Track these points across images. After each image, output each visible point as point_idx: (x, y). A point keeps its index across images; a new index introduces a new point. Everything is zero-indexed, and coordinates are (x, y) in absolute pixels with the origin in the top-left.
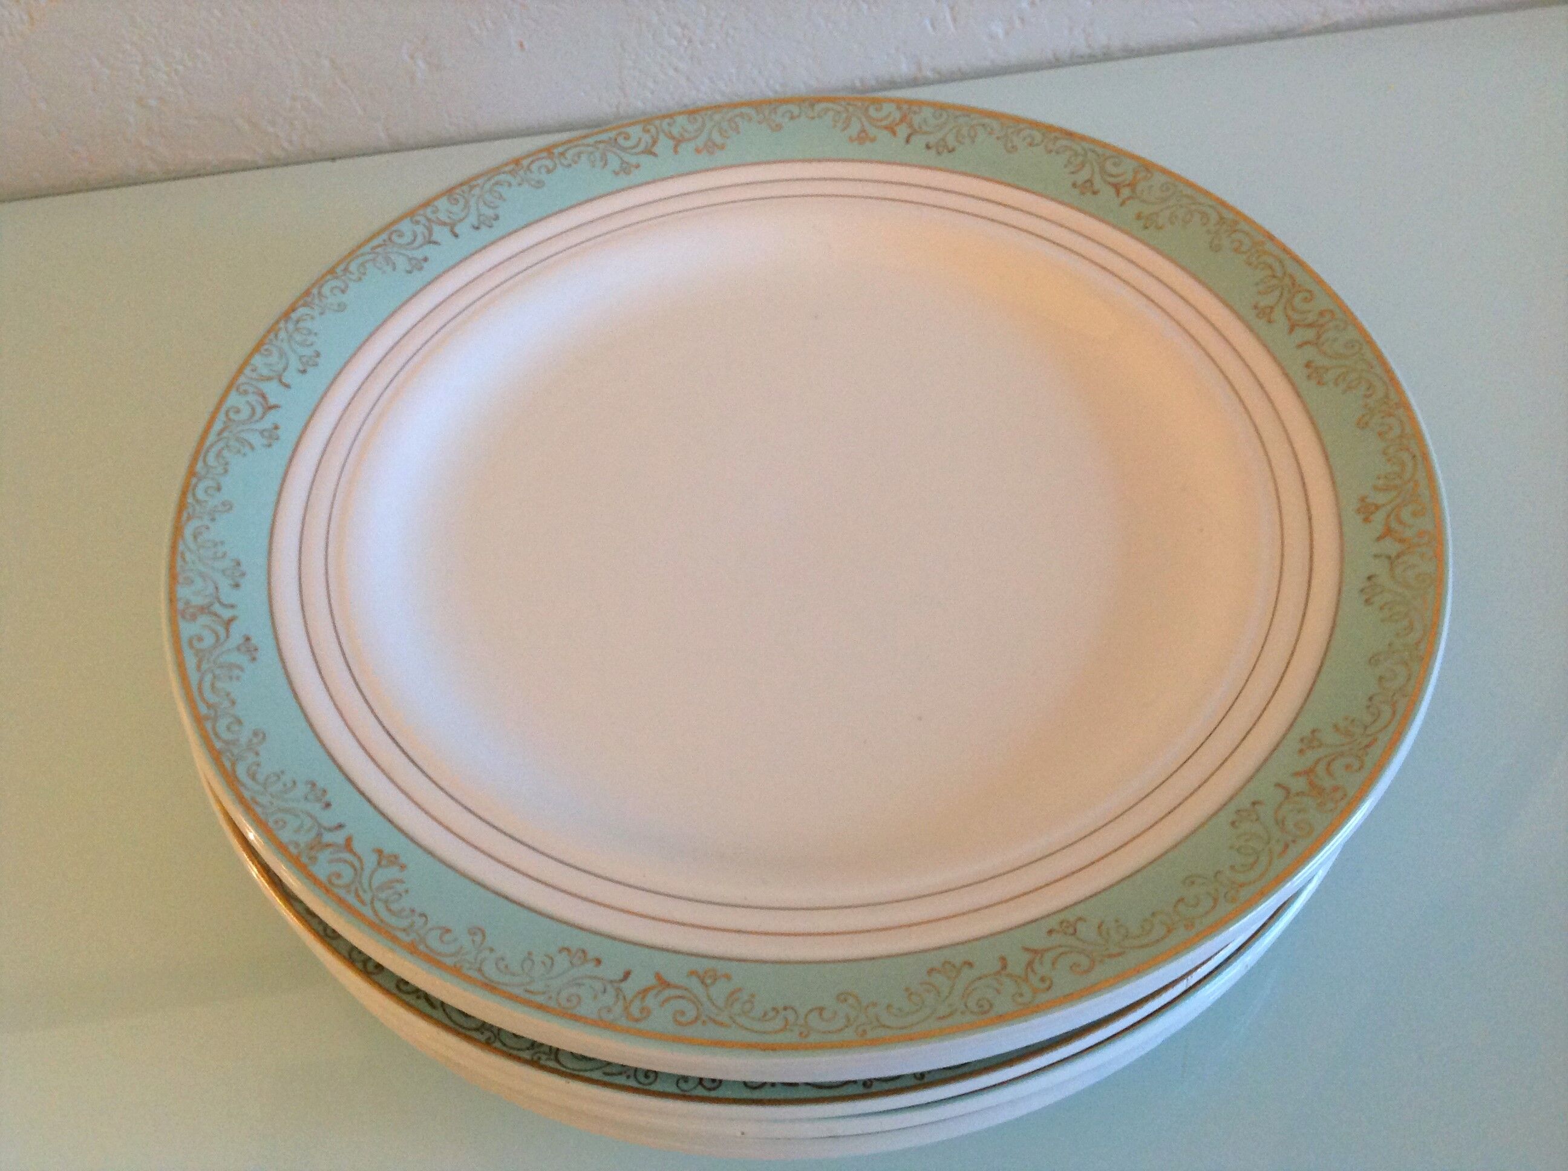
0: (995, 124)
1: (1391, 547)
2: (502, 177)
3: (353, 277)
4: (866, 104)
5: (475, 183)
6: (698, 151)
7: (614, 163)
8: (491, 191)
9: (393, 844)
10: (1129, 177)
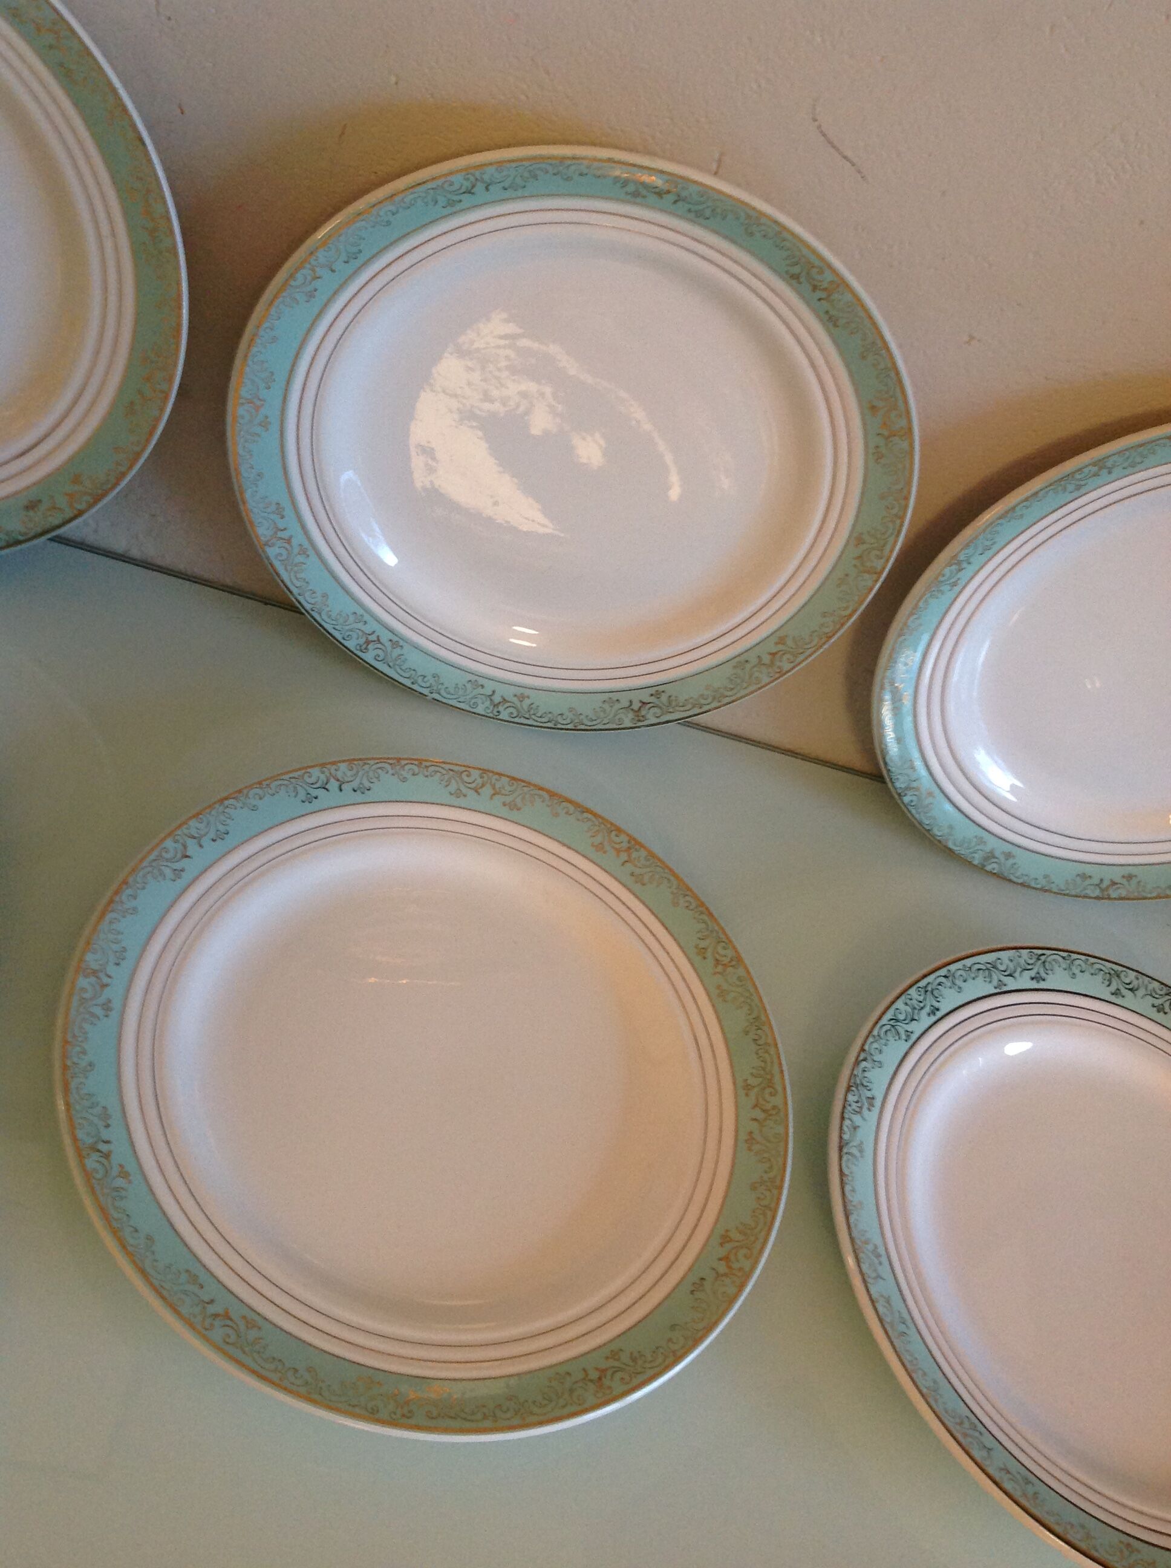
0: (675, 882)
1: (722, 1268)
2: (386, 766)
3: (270, 792)
4: (613, 828)
5: (369, 762)
6: (504, 804)
7: (453, 787)
8: (374, 771)
9: (131, 1167)
10: (726, 960)
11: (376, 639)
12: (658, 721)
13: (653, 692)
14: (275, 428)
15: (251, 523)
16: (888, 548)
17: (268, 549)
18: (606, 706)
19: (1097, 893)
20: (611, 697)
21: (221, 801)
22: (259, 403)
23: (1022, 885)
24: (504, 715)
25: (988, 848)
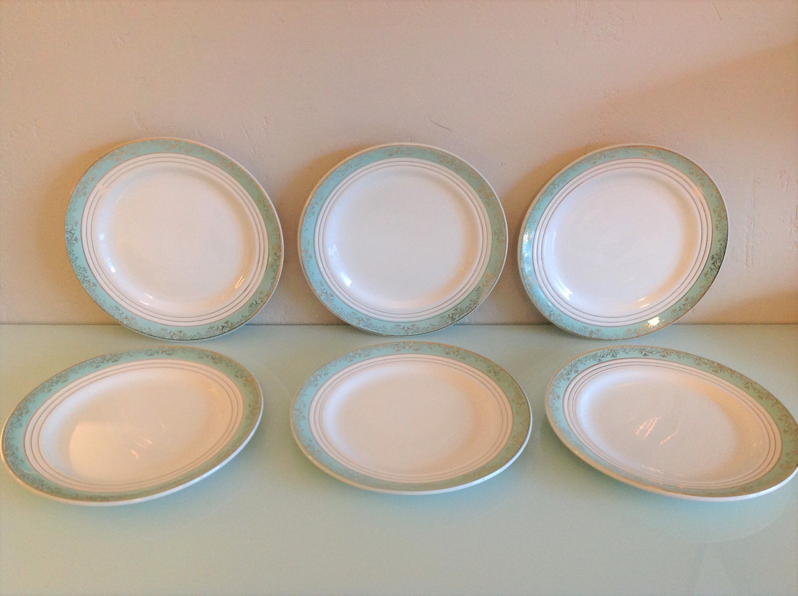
11: (361, 319)
12: (459, 318)
13: (455, 309)
14: (313, 257)
15: (314, 290)
16: (504, 232)
17: (321, 297)
18: (441, 319)
19: (636, 335)
20: (442, 316)
21: (324, 365)
22: (307, 250)
23: (608, 340)
24: (410, 334)
25: (590, 330)
